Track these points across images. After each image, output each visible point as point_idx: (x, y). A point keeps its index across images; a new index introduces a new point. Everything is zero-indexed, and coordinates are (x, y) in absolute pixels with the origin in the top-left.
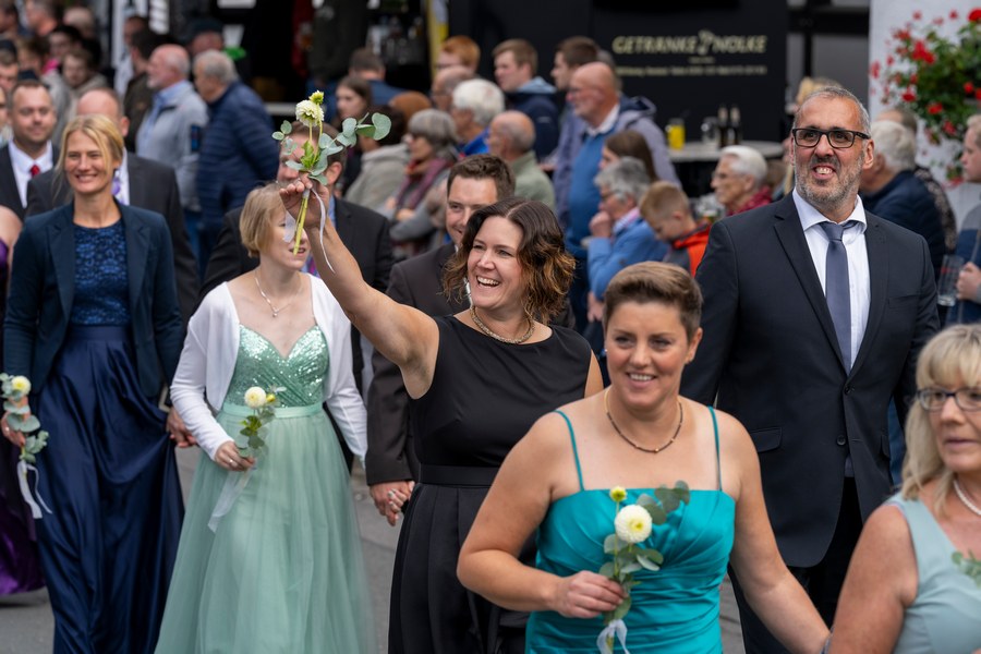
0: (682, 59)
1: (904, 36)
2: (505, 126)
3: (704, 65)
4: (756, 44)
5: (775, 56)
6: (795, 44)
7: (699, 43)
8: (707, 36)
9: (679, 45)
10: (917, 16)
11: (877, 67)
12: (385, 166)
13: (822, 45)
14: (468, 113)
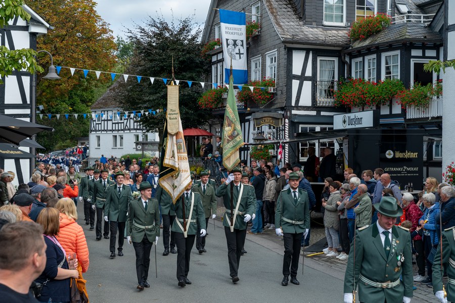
0: (400, 172)
1: (450, 167)
2: (361, 187)
3: (404, 174)
4: (416, 169)
5: (421, 171)
6: (425, 169)
7: (403, 169)
8: (405, 167)
9: (399, 169)
10: (453, 163)
11: (444, 174)
12: (337, 195)
13: (430, 169)
14: (353, 184)
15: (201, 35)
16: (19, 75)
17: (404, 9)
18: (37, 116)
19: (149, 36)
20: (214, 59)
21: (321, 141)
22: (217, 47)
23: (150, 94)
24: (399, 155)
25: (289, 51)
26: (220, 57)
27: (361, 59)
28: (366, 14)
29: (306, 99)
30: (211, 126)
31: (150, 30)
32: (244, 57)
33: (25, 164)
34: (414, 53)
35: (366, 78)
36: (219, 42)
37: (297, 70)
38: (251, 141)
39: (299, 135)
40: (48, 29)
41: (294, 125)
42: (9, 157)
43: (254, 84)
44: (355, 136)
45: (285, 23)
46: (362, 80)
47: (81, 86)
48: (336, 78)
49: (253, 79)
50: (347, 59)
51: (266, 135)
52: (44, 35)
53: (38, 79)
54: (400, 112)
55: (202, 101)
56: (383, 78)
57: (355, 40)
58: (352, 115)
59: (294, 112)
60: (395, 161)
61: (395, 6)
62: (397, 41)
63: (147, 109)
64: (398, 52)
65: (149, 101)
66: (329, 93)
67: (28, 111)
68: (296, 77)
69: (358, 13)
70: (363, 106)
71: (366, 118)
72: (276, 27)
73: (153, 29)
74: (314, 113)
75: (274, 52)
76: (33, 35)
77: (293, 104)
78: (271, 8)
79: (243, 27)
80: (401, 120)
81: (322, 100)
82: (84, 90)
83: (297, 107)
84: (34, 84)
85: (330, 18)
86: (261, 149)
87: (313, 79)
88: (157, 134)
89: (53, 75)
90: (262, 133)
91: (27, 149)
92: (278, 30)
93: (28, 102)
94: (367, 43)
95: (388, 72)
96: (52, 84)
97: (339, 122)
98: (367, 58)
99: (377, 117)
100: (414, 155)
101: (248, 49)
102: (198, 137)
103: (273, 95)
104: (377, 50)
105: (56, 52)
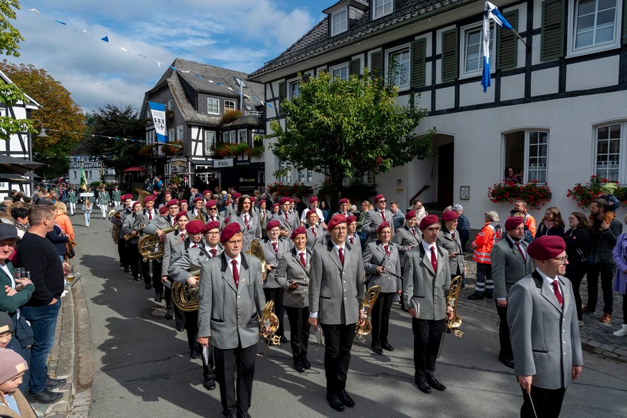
1: (268, 185)
8: (248, 186)
11: (265, 189)
15: (139, 114)
16: (19, 134)
17: (249, 108)
18: (33, 158)
19: (106, 114)
20: (147, 129)
21: (208, 173)
22: (148, 122)
23: (108, 147)
24: (246, 180)
25: (190, 127)
26: (151, 128)
27: (227, 132)
28: (231, 109)
29: (199, 152)
30: (146, 165)
31: (107, 111)
32: (164, 129)
33: (27, 188)
34: (253, 131)
35: (231, 142)
36: (151, 119)
37: (194, 136)
38: (170, 174)
39: (196, 171)
40: (39, 107)
41: (193, 165)
42: (16, 182)
43: (171, 143)
44: (224, 171)
45: (187, 111)
46: (228, 143)
47: (62, 141)
48: (215, 142)
49: (170, 140)
50: (221, 132)
51: (178, 171)
52: (35, 110)
53: (33, 137)
54: (247, 159)
55: (141, 152)
56: (239, 143)
57: (225, 123)
58: (223, 161)
59: (193, 158)
60: (244, 184)
61: (244, 106)
62: (245, 124)
63: (106, 155)
64: (246, 130)
65: (108, 151)
66: (212, 149)
67: (27, 156)
68: (194, 140)
69: (225, 109)
70: (229, 155)
71: (229, 162)
72: (182, 113)
73: (109, 110)
74: (204, 159)
75: (181, 127)
76: (28, 111)
77: (193, 154)
78: (179, 103)
79: (164, 113)
80: (248, 163)
81: (208, 152)
82: (65, 144)
83: (195, 156)
84: (31, 139)
85: (212, 110)
86: (175, 178)
87: (203, 141)
88: (114, 170)
89: (43, 134)
90: (176, 169)
91: (28, 178)
92: (184, 115)
93: (27, 150)
94: (230, 124)
95: (241, 139)
96: (43, 139)
97: (217, 164)
98: (231, 132)
99: (235, 161)
100: (253, 180)
101: (167, 124)
102: (139, 171)
103: (181, 149)
104: (236, 128)
105: (45, 121)
